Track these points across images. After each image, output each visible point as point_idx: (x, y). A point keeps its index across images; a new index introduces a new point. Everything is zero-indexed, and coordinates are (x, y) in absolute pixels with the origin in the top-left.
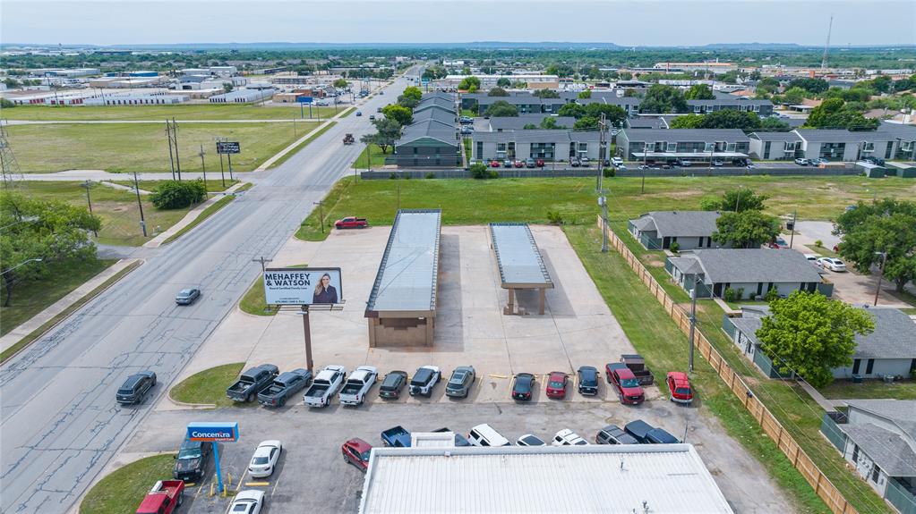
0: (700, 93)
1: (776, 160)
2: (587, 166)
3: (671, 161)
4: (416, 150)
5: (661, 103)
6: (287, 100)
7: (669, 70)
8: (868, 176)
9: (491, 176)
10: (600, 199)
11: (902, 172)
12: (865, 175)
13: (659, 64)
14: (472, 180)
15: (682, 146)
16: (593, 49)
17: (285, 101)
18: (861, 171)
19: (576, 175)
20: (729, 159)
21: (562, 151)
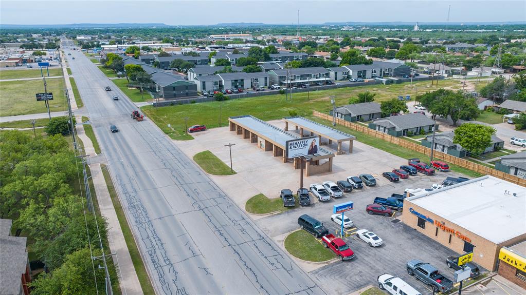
0: (272, 50)
1: (340, 80)
2: (263, 90)
3: (299, 85)
4: (174, 89)
5: (259, 56)
6: (9, 65)
7: (227, 39)
8: (385, 84)
9: (226, 99)
10: (332, 101)
11: (396, 82)
12: (383, 84)
13: (213, 36)
14: (216, 102)
15: (303, 77)
16: (154, 27)
17: (7, 66)
18: (381, 82)
19: (265, 95)
20: (323, 81)
21: (247, 84)
